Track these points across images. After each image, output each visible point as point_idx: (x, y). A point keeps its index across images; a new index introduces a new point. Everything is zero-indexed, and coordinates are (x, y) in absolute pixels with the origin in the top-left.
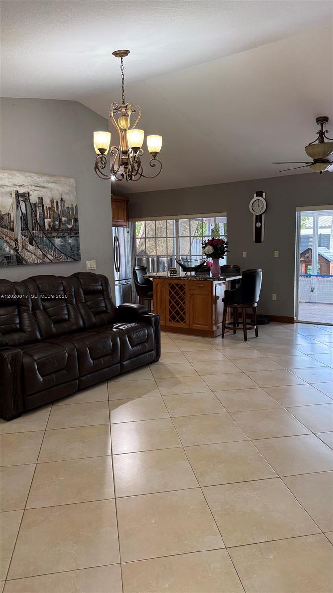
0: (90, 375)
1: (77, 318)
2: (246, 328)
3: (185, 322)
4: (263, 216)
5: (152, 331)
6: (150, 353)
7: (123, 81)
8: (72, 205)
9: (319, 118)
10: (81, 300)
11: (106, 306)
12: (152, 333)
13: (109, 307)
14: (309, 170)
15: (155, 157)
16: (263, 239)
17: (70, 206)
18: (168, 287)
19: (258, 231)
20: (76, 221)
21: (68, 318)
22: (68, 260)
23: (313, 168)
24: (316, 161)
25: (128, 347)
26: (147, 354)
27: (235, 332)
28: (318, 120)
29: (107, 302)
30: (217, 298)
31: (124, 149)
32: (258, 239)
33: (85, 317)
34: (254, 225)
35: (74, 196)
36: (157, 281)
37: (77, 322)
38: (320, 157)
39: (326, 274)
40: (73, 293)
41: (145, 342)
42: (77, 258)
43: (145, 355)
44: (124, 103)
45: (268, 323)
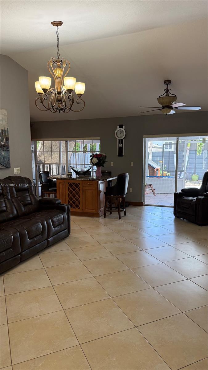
0: (28, 250)
1: (12, 209)
2: (120, 210)
3: (79, 208)
4: (124, 140)
5: (66, 215)
6: (65, 231)
7: (58, 43)
8: (4, 128)
9: (166, 81)
10: (14, 196)
11: (31, 200)
12: (65, 217)
13: (33, 201)
14: (160, 112)
15: (80, 97)
16: (123, 154)
17: (3, 129)
18: (67, 185)
19: (121, 149)
20: (7, 139)
21: (6, 209)
22: (2, 168)
23: (162, 112)
24: (164, 107)
25: (52, 228)
26: (63, 232)
27: (111, 213)
28: (165, 82)
29: (31, 197)
30: (100, 191)
31: (59, 90)
32: (120, 154)
33: (17, 208)
34: (118, 145)
35: (5, 122)
36: (59, 181)
37: (13, 213)
38: (167, 105)
39: (152, 175)
40: (8, 191)
41: (62, 224)
42: (8, 166)
43: (61, 232)
44: (58, 58)
45: (128, 206)
